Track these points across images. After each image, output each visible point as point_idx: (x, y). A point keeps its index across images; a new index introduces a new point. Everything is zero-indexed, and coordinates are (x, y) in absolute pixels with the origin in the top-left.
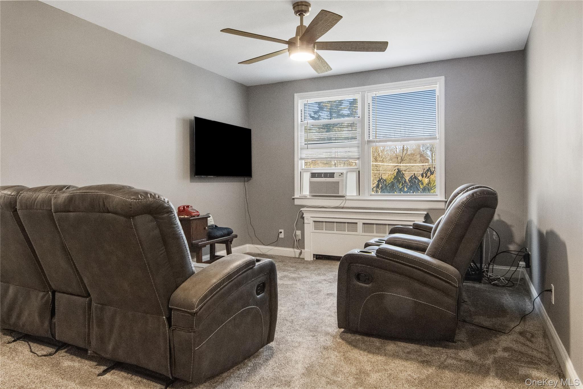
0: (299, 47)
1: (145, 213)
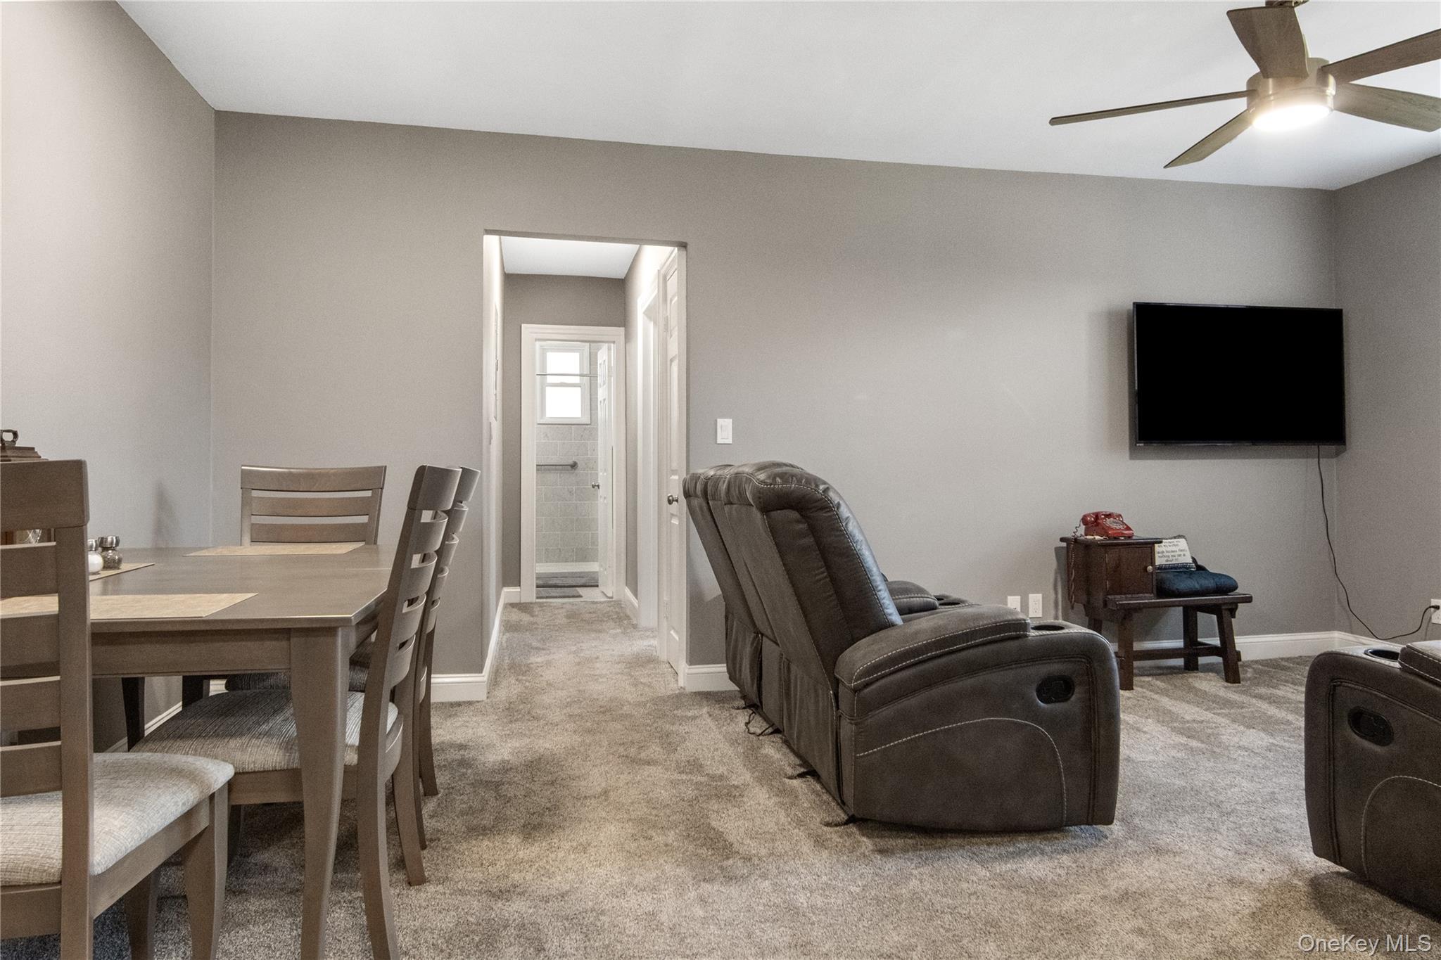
0: (1273, 94)
1: (784, 508)
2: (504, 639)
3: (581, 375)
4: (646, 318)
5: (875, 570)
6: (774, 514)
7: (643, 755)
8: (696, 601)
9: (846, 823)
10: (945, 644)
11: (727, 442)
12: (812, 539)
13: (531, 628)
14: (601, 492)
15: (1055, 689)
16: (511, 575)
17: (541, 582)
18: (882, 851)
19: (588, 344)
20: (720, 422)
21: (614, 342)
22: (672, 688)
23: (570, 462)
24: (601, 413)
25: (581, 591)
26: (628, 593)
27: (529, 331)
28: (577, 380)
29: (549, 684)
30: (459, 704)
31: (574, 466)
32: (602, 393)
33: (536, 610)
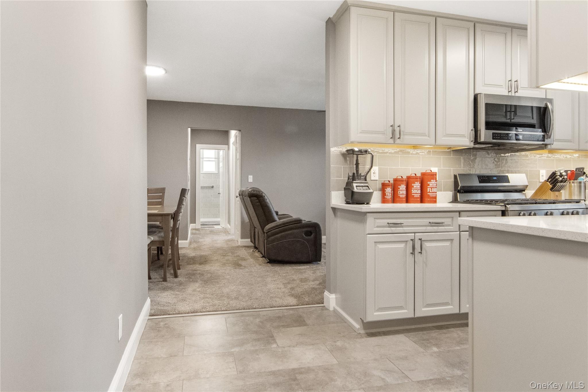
1: (253, 197)
2: (192, 236)
3: (215, 158)
4: (233, 145)
5: (272, 209)
6: (251, 198)
7: (226, 255)
8: (243, 222)
9: (267, 263)
10: (284, 224)
11: (251, 181)
12: (259, 203)
13: (199, 234)
14: (221, 195)
15: (308, 234)
16: (193, 221)
17: (202, 224)
18: (272, 266)
19: (217, 150)
20: (249, 176)
21: (224, 150)
22: (237, 245)
23: (211, 186)
24: (221, 170)
25: (214, 226)
26: (228, 225)
27: (198, 146)
28: (214, 159)
29: (205, 245)
30: (182, 248)
31: (213, 187)
32: (221, 165)
33: (201, 230)
